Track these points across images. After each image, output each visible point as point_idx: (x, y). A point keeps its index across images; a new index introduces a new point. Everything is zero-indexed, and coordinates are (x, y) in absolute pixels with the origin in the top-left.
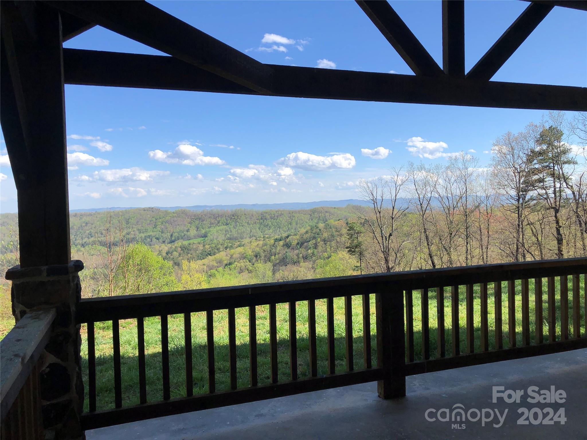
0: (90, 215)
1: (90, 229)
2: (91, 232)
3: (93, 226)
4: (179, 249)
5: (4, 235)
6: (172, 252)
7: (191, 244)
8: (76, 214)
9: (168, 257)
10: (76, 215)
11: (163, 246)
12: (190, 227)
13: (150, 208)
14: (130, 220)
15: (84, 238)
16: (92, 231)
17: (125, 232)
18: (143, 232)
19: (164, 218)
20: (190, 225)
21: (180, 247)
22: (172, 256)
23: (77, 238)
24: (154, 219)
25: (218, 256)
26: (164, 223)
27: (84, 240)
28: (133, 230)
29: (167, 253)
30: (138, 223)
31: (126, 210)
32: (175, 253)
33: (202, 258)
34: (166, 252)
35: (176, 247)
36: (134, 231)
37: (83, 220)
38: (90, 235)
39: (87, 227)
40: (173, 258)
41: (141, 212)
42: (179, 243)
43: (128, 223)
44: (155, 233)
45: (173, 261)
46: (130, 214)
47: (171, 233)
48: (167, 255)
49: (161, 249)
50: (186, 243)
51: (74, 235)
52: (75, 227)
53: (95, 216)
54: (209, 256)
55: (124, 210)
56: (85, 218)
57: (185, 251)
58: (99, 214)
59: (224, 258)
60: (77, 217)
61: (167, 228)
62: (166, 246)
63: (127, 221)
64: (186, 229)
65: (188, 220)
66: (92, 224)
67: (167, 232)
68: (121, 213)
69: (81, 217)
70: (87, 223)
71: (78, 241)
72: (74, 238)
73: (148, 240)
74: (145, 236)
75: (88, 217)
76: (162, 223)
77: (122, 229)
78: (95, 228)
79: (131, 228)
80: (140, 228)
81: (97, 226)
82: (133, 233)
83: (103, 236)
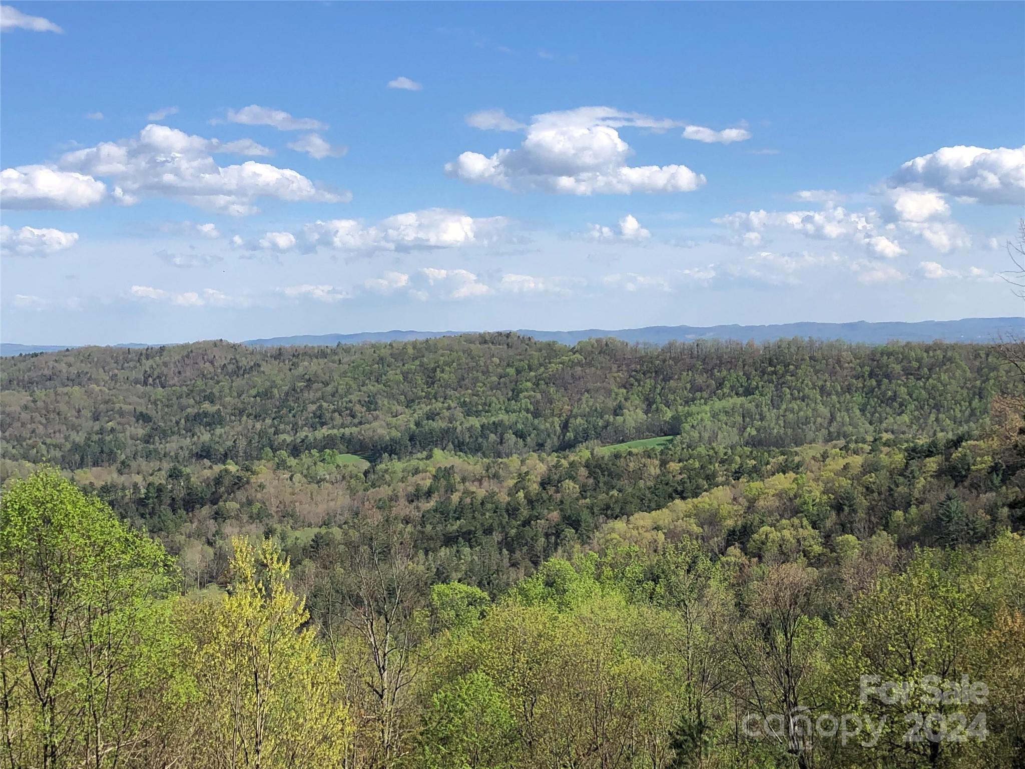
0: (322, 354)
1: (318, 400)
2: (320, 407)
3: (329, 389)
4: (583, 471)
5: (79, 411)
6: (559, 482)
7: (620, 457)
8: (280, 349)
9: (545, 496)
10: (280, 354)
11: (533, 459)
12: (626, 400)
13: (500, 334)
14: (438, 373)
15: (302, 428)
16: (325, 405)
17: (423, 408)
18: (477, 414)
19: (542, 369)
20: (625, 391)
21: (587, 466)
22: (559, 495)
23: (282, 427)
24: (511, 371)
25: (705, 500)
26: (543, 386)
27: (302, 434)
28: (446, 405)
29: (543, 484)
30: (463, 383)
31: (427, 341)
32: (569, 485)
33: (653, 505)
34: (539, 480)
35: (572, 464)
36: (449, 408)
37: (301, 370)
38: (320, 420)
39: (312, 394)
40: (562, 502)
41: (472, 346)
42: (582, 453)
43: (433, 383)
44: (514, 417)
45: (561, 510)
46: (441, 352)
47: (564, 417)
48: (544, 489)
49: (524, 469)
50: (605, 451)
51: (273, 415)
52: (275, 391)
53: (337, 358)
54: (678, 501)
55: (422, 338)
56: (306, 363)
57: (602, 479)
58: (347, 350)
59: (726, 509)
60: (284, 361)
61: (551, 402)
62: (542, 460)
63: (429, 377)
64: (611, 404)
65: (620, 374)
66: (326, 384)
67: (553, 415)
68: (410, 351)
69: (295, 360)
70: (309, 380)
71: (282, 437)
72: (270, 427)
73: (492, 437)
74: (482, 426)
75: (315, 360)
76: (537, 385)
77: (413, 401)
78: (333, 396)
79: (442, 400)
80: (467, 400)
81: (340, 391)
82: (446, 413)
83: (356, 421)
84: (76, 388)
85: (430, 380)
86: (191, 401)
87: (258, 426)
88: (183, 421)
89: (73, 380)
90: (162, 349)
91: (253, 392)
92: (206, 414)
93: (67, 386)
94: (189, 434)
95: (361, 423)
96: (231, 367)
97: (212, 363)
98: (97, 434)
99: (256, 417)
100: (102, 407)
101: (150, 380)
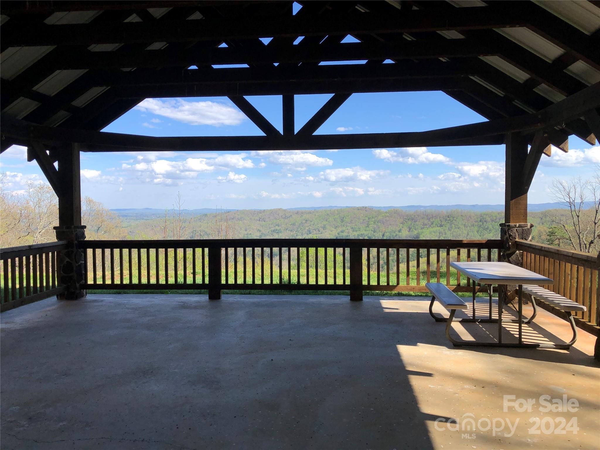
0: (310, 213)
1: (309, 226)
2: (309, 228)
3: (312, 223)
5: (241, 228)
6: (382, 252)
10: (298, 212)
12: (402, 227)
13: (363, 207)
14: (344, 219)
15: (304, 234)
16: (311, 228)
17: (339, 230)
18: (356, 231)
19: (376, 218)
20: (402, 225)
23: (298, 234)
24: (367, 218)
26: (376, 223)
28: (347, 228)
30: (352, 222)
31: (341, 209)
36: (347, 229)
37: (304, 217)
39: (307, 224)
40: (383, 258)
41: (355, 211)
43: (343, 222)
44: (367, 232)
46: (345, 212)
47: (383, 233)
52: (297, 223)
53: (314, 214)
55: (339, 208)
56: (305, 215)
58: (317, 212)
60: (299, 215)
61: (379, 228)
63: (342, 220)
64: (398, 229)
65: (401, 220)
66: (311, 222)
67: (379, 232)
68: (336, 212)
69: (302, 214)
70: (306, 220)
72: (295, 234)
74: (358, 235)
75: (308, 214)
76: (375, 223)
77: (337, 227)
78: (313, 225)
79: (346, 227)
80: (353, 227)
81: (315, 224)
82: (347, 231)
83: (320, 232)
84: (241, 222)
85: (342, 221)
86: (273, 226)
87: (292, 233)
88: (270, 232)
89: (239, 219)
90: (264, 210)
91: (290, 224)
92: (277, 230)
93: (238, 221)
94: (272, 235)
95: (321, 233)
96: (284, 216)
97: (278, 215)
98: (246, 235)
99: (291, 231)
100: (248, 227)
101: (261, 219)
